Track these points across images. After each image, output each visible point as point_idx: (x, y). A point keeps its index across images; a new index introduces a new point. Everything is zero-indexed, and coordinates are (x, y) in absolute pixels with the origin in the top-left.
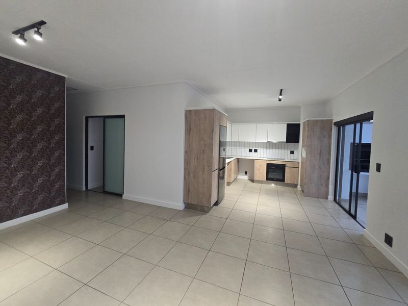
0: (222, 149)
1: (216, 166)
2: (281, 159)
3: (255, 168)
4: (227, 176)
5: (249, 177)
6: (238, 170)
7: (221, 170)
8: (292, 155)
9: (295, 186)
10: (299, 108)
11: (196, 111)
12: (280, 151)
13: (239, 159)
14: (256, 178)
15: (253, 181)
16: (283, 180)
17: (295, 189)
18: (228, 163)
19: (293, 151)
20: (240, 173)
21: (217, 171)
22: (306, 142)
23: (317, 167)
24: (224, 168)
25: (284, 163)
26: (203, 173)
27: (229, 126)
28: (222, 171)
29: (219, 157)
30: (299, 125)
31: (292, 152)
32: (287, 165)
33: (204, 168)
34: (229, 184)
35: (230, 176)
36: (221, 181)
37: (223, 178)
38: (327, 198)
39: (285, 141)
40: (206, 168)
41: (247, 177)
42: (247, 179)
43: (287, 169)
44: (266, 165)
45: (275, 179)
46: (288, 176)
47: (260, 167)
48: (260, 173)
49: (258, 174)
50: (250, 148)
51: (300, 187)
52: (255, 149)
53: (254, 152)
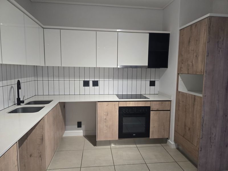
5: (86, 131)
8: (152, 87)
12: (134, 82)
14: (100, 138)
16: (146, 134)
19: (154, 82)
20: (67, 127)
25: (148, 104)
31: (152, 84)
35: (40, 156)
39: (147, 65)
41: (82, 131)
42: (82, 135)
43: (152, 114)
44: (118, 110)
45: (134, 135)
46: (154, 127)
47: (108, 115)
48: (108, 126)
49: (105, 130)
50: (86, 80)
51: (174, 143)
52: (93, 80)
53: (93, 86)
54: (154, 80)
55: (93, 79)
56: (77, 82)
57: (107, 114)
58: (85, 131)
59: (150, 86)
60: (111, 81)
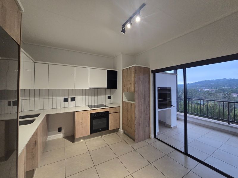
8: (110, 100)
9: (116, 130)
16: (107, 128)
19: (110, 97)
25: (108, 110)
32: (111, 111)
38: (149, 137)
39: (106, 87)
41: (62, 134)
42: (62, 137)
43: (110, 115)
44: (90, 115)
45: (100, 130)
47: (83, 120)
48: (83, 127)
49: (81, 130)
50: (66, 97)
51: (122, 131)
52: (72, 97)
53: (71, 101)
54: (110, 95)
56: (59, 99)
58: (64, 133)
59: (108, 99)
60: (84, 97)
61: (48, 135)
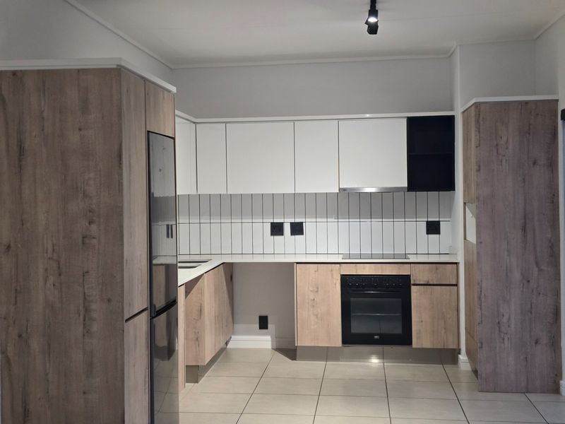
0: (161, 229)
1: (137, 299)
2: (394, 256)
3: (299, 298)
4: (186, 338)
6: (232, 314)
7: (159, 313)
8: (433, 237)
10: (448, 55)
11: (43, 74)
12: (388, 223)
13: (232, 264)
14: (303, 340)
15: (289, 350)
16: (404, 338)
17: (448, 368)
18: (190, 285)
19: (438, 223)
20: (237, 326)
21: (143, 320)
22: (473, 186)
23: (517, 276)
24: (172, 304)
25: (404, 271)
26: (87, 332)
27: (183, 131)
28: (164, 316)
29: (151, 265)
30: (451, 120)
31: (433, 228)
32: (418, 275)
33: (87, 310)
34: (195, 373)
35: (197, 339)
36: (161, 365)
37: (170, 351)
39: (406, 185)
40: (97, 308)
41: (269, 338)
42: (270, 347)
43: (416, 292)
44: (339, 281)
45: (376, 337)
46: (422, 321)
47: (317, 291)
48: (319, 316)
49: (313, 323)
50: (276, 221)
51: (466, 358)
52: (293, 221)
53: (292, 234)
54: (438, 220)
55: (292, 218)
56: (258, 226)
57: (316, 289)
58: (276, 338)
59: (428, 233)
60: (332, 223)
61: (233, 333)
